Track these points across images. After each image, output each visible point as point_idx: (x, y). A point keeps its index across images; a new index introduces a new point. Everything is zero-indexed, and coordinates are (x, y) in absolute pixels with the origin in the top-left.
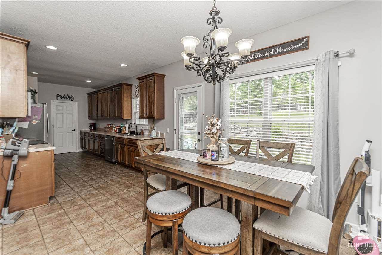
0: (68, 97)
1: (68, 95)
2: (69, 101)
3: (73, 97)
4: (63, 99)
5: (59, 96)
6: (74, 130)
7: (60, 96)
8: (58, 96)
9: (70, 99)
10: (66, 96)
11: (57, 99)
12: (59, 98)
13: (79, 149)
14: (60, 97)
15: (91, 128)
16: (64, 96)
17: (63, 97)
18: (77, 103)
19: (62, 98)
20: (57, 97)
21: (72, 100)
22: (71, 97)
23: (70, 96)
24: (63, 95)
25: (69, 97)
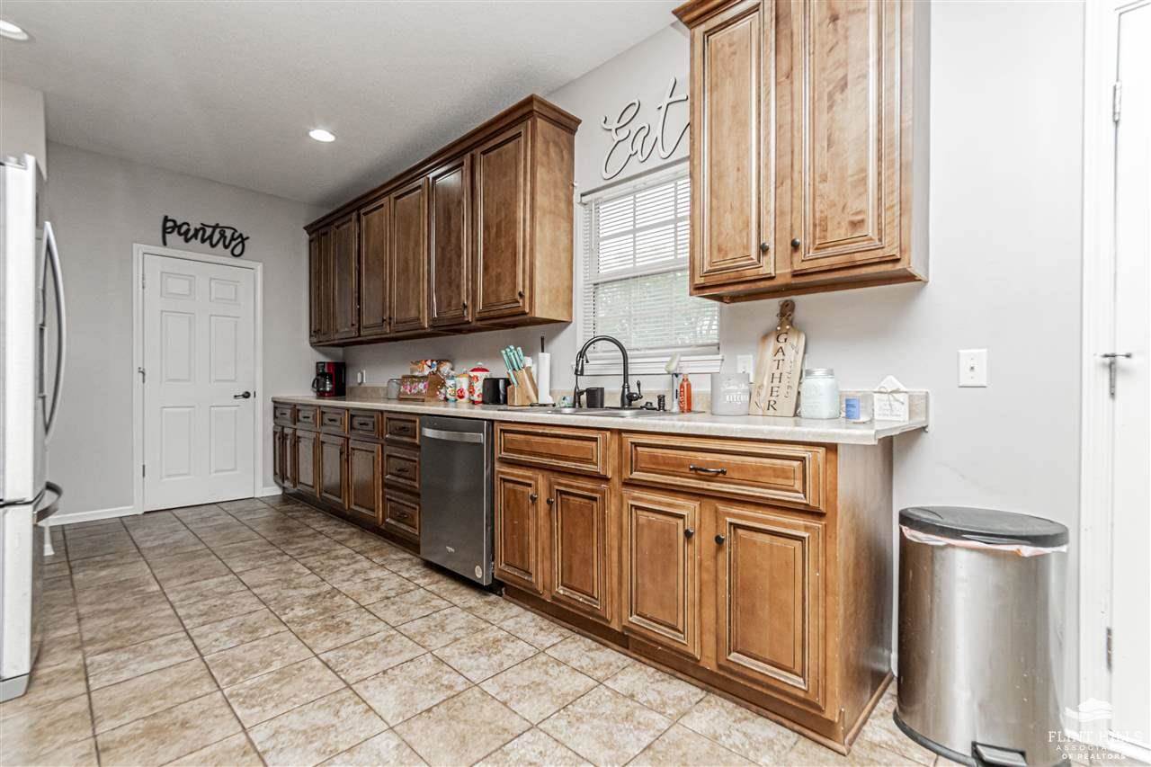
0: (216, 237)
1: (217, 226)
2: (221, 255)
3: (243, 240)
4: (195, 243)
5: (173, 228)
6: (246, 395)
7: (177, 227)
8: (170, 227)
9: (226, 247)
10: (209, 231)
11: (165, 243)
12: (173, 238)
13: (265, 485)
14: (180, 234)
15: (325, 386)
16: (197, 231)
17: (195, 236)
18: (259, 267)
19: (187, 240)
20: (165, 231)
21: (237, 251)
22: (233, 239)
23: (228, 233)
24: (195, 225)
25: (223, 236)
